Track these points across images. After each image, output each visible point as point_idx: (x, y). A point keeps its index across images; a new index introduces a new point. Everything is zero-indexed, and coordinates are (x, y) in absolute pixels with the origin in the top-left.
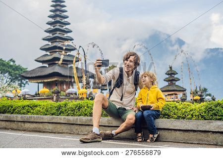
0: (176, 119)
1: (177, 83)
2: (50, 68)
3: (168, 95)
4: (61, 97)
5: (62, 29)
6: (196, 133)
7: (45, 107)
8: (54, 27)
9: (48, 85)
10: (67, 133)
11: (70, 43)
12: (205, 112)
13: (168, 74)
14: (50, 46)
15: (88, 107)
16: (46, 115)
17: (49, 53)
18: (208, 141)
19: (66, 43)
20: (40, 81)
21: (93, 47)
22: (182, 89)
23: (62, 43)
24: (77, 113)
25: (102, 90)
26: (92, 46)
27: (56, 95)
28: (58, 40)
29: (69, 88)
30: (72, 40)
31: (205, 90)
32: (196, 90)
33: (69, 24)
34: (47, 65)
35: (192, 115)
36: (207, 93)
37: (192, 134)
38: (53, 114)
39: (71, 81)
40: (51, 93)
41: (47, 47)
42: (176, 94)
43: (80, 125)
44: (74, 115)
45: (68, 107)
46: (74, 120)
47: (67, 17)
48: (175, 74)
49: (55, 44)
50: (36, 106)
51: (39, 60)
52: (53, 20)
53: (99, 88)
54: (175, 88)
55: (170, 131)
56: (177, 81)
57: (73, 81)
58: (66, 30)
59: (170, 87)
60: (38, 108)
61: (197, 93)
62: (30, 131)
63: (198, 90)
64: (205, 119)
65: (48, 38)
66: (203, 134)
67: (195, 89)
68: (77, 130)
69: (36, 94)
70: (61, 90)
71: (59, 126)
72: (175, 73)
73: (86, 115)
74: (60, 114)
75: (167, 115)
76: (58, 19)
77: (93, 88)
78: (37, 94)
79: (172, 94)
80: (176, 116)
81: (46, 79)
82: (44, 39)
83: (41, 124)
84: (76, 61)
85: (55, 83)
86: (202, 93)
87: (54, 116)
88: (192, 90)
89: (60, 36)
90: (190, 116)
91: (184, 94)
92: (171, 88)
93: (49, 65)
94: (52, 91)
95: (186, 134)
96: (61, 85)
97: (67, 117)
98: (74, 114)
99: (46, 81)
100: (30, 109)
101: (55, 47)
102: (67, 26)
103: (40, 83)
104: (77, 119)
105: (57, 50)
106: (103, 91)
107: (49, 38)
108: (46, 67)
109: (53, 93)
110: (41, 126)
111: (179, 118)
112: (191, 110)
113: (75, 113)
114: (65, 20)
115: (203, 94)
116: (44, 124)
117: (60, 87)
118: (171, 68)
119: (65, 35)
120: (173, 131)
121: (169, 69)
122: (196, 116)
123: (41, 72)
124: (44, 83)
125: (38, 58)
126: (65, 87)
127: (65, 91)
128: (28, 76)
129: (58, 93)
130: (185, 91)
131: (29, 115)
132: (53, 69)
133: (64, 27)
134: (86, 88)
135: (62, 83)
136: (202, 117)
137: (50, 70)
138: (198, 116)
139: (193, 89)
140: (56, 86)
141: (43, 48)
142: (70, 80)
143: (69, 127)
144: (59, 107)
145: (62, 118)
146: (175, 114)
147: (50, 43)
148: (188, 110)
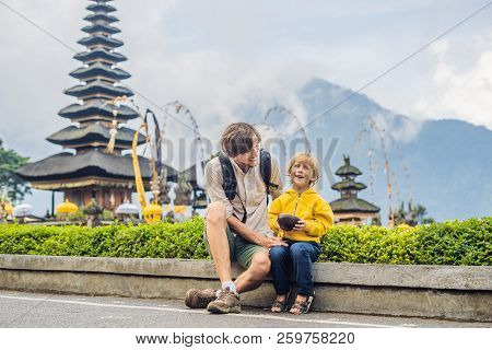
0: (356, 261)
1: (360, 195)
2: (80, 157)
3: (341, 220)
4: (103, 222)
5: (109, 70)
6: (398, 293)
7: (67, 238)
8: (90, 65)
9: (75, 195)
10: (115, 295)
11: (126, 101)
12: (418, 247)
13: (341, 175)
14: (82, 108)
15: (162, 237)
16: (69, 254)
17: (78, 125)
18: (424, 311)
19: (118, 102)
20: (57, 186)
21: (178, 111)
22: (370, 209)
23: (109, 102)
24: (137, 250)
25: (195, 208)
26: (175, 109)
27: (92, 217)
28: (98, 95)
29: (122, 202)
30: (129, 94)
31: (421, 211)
32: (401, 211)
33: (124, 59)
34: (74, 151)
35: (390, 254)
36: (426, 217)
37: (389, 294)
38: (84, 253)
39: (126, 187)
40: (81, 213)
41: (75, 110)
42: (357, 219)
43: (144, 276)
44: (131, 254)
45: (119, 237)
46: (130, 266)
47: (120, 44)
48: (356, 175)
49: (92, 104)
50: (47, 236)
51: (55, 138)
52: (89, 51)
53: (189, 204)
54: (355, 206)
55: (342, 289)
56: (359, 189)
57: (130, 186)
58: (117, 73)
59: (345, 202)
60: (51, 241)
61: (403, 216)
62: (32, 291)
63: (406, 209)
64: (419, 263)
65: (76, 89)
66: (412, 295)
67: (398, 208)
68: (137, 287)
69: (48, 216)
70: (105, 207)
71: (96, 279)
72: (356, 173)
73: (157, 254)
74: (100, 252)
75: (335, 254)
76: (100, 48)
77: (176, 203)
78: (50, 217)
79: (350, 219)
80: (354, 257)
81: (72, 182)
82: (67, 93)
83: (56, 275)
84: (139, 144)
85: (91, 191)
86: (414, 216)
87: (86, 257)
88: (393, 211)
89: (103, 85)
90: (385, 256)
91: (376, 219)
92: (347, 205)
93: (78, 149)
94: (83, 207)
95: (378, 294)
96: (103, 196)
97: (115, 259)
98: (131, 252)
99: (70, 185)
100: (34, 241)
101: (93, 111)
102: (119, 65)
103: (57, 190)
104: (138, 264)
105: (97, 117)
106: (197, 210)
107: (79, 89)
108: (71, 154)
109: (85, 212)
110: (56, 279)
111: (361, 260)
112: (388, 244)
113: (134, 250)
114: (116, 50)
115: (416, 220)
116: (64, 274)
117: (101, 200)
118: (347, 160)
119: (115, 85)
120: (348, 288)
121: (343, 163)
122: (398, 255)
123: (60, 165)
124: (65, 190)
125: (55, 135)
126: (112, 199)
127: (112, 210)
128: (30, 174)
129: (97, 212)
130: (378, 211)
131: (31, 255)
132: (88, 159)
133: (113, 67)
134: (159, 203)
135: (106, 191)
136: (412, 257)
137: (79, 162)
138: (403, 255)
139: (396, 208)
140: (94, 196)
141: (66, 111)
142: (124, 185)
143: (119, 280)
144: (99, 239)
145: (104, 262)
146: (352, 252)
147: (81, 102)
148: (382, 243)
